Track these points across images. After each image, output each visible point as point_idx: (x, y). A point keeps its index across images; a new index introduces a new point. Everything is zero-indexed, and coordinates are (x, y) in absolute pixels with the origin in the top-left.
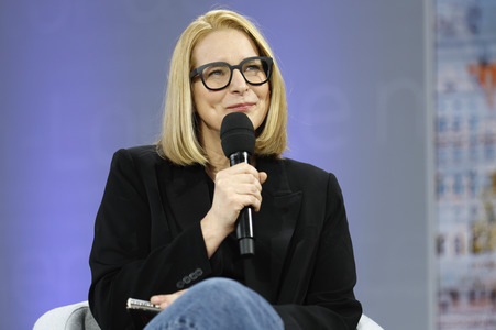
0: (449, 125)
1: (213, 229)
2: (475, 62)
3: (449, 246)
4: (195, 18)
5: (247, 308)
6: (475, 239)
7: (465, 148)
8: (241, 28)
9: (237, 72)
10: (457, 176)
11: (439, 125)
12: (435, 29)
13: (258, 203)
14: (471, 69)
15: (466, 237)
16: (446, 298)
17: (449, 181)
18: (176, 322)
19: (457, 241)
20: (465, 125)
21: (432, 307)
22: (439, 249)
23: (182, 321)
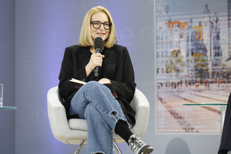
0: (160, 38)
1: (89, 69)
2: (167, 22)
3: (160, 71)
4: (93, 7)
5: (101, 89)
6: (167, 69)
7: (165, 44)
8: (106, 13)
9: (102, 25)
10: (163, 53)
11: (158, 38)
12: (156, 12)
13: (101, 65)
14: (166, 23)
15: (165, 68)
16: (160, 85)
17: (160, 54)
18: (82, 94)
19: (163, 69)
20: (164, 38)
21: (156, 87)
22: (158, 72)
23: (84, 94)
